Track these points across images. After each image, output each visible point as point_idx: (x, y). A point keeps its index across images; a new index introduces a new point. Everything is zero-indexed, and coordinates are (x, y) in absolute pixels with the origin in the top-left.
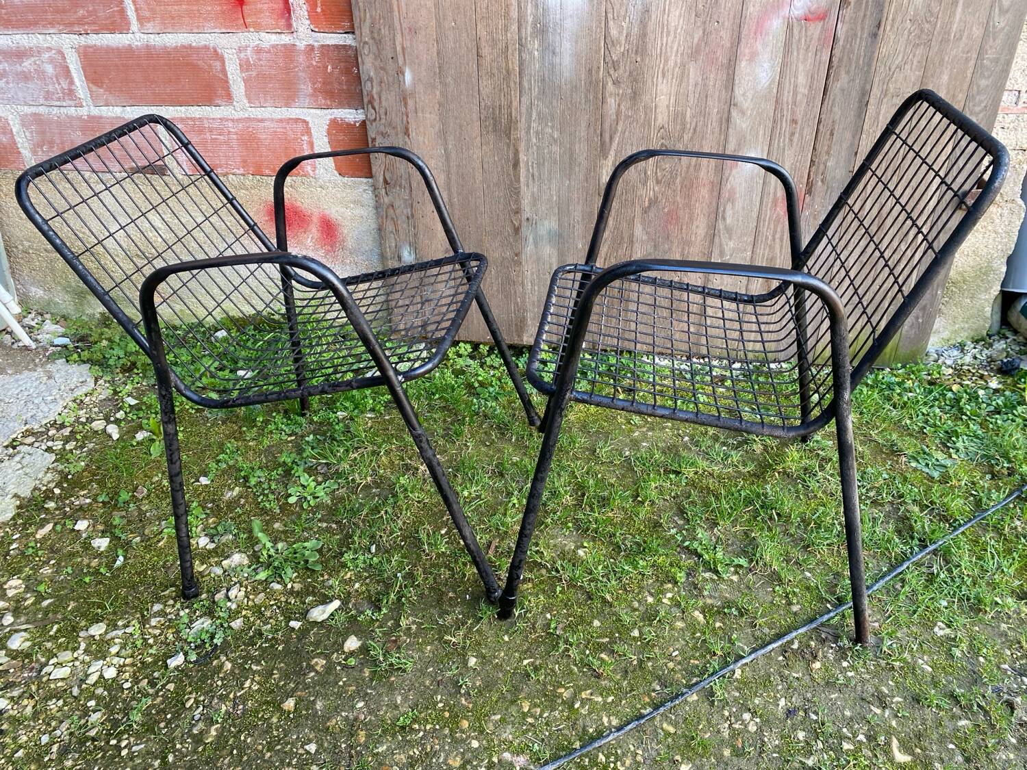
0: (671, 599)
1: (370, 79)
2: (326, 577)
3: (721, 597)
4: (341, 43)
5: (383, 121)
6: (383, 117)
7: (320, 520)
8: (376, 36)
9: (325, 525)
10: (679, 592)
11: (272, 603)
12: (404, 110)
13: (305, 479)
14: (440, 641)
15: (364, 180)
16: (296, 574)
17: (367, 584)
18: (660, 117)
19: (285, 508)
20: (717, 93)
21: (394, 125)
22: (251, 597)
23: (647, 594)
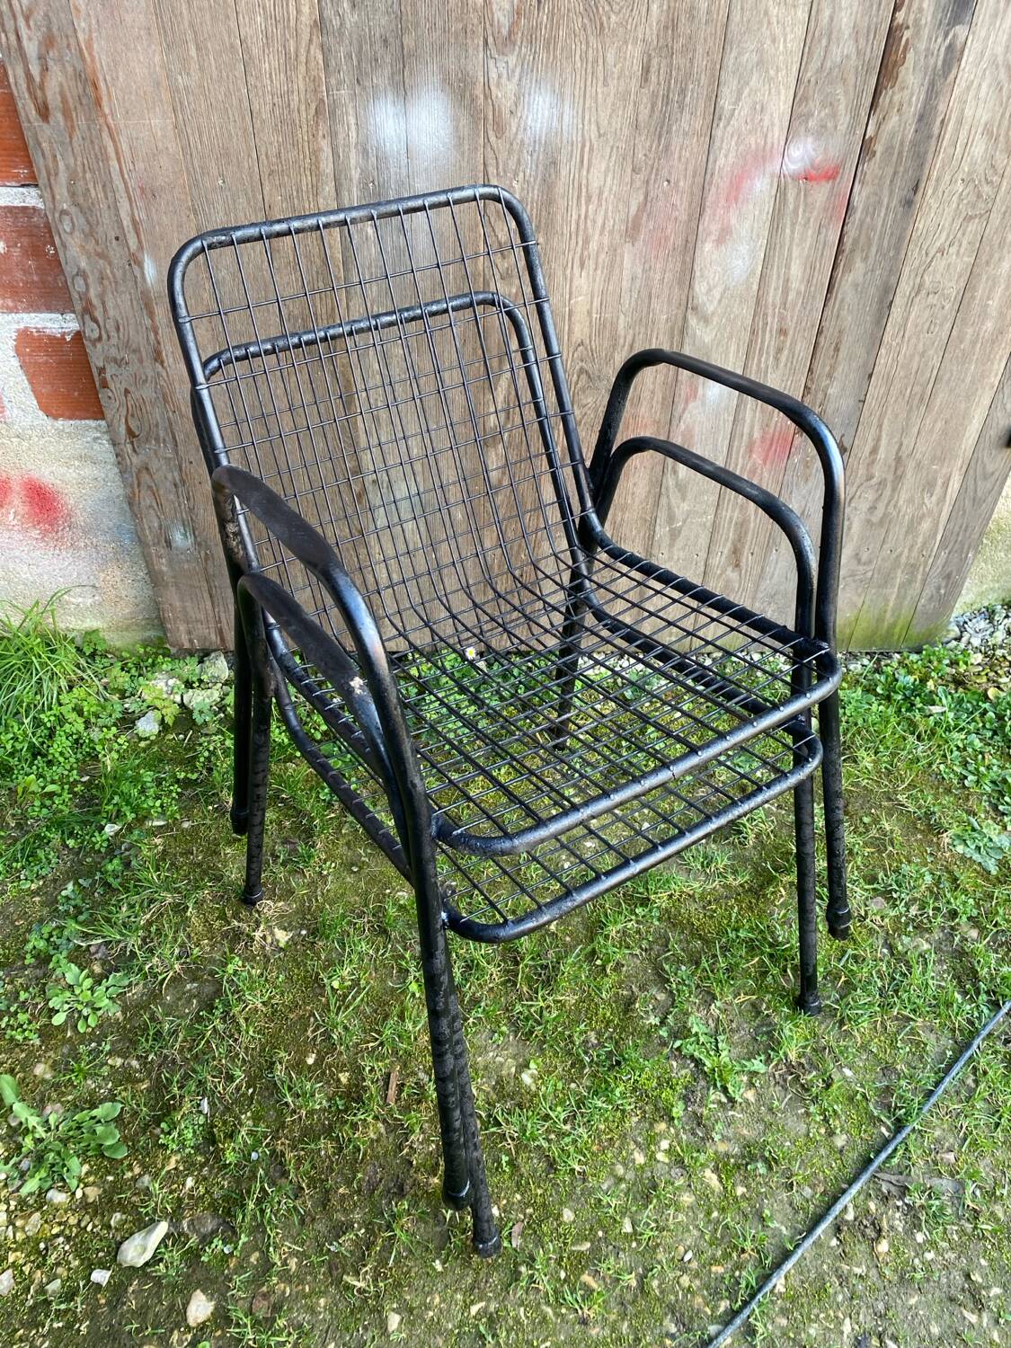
0: (669, 1152)
1: (82, 273)
2: (137, 1170)
3: (738, 1138)
4: (17, 203)
5: (114, 341)
6: (113, 334)
7: (110, 1053)
8: (81, 200)
9: (119, 1061)
10: (677, 1135)
11: (54, 1232)
12: (148, 322)
13: (71, 973)
14: (337, 1286)
15: (92, 423)
16: (86, 1168)
17: (205, 1179)
18: (577, 328)
19: (47, 1033)
20: (666, 291)
21: (134, 346)
22: (19, 1223)
23: (632, 1146)
